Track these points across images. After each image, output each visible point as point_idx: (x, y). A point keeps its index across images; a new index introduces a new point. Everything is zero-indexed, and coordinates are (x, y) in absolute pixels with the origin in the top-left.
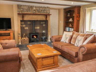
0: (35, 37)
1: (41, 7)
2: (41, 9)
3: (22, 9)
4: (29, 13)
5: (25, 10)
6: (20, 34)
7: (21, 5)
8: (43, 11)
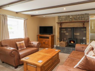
0: (72, 42)
1: (79, 15)
2: (78, 17)
3: (61, 19)
4: (67, 21)
5: (63, 19)
6: (58, 38)
7: (60, 16)
8: (80, 19)
